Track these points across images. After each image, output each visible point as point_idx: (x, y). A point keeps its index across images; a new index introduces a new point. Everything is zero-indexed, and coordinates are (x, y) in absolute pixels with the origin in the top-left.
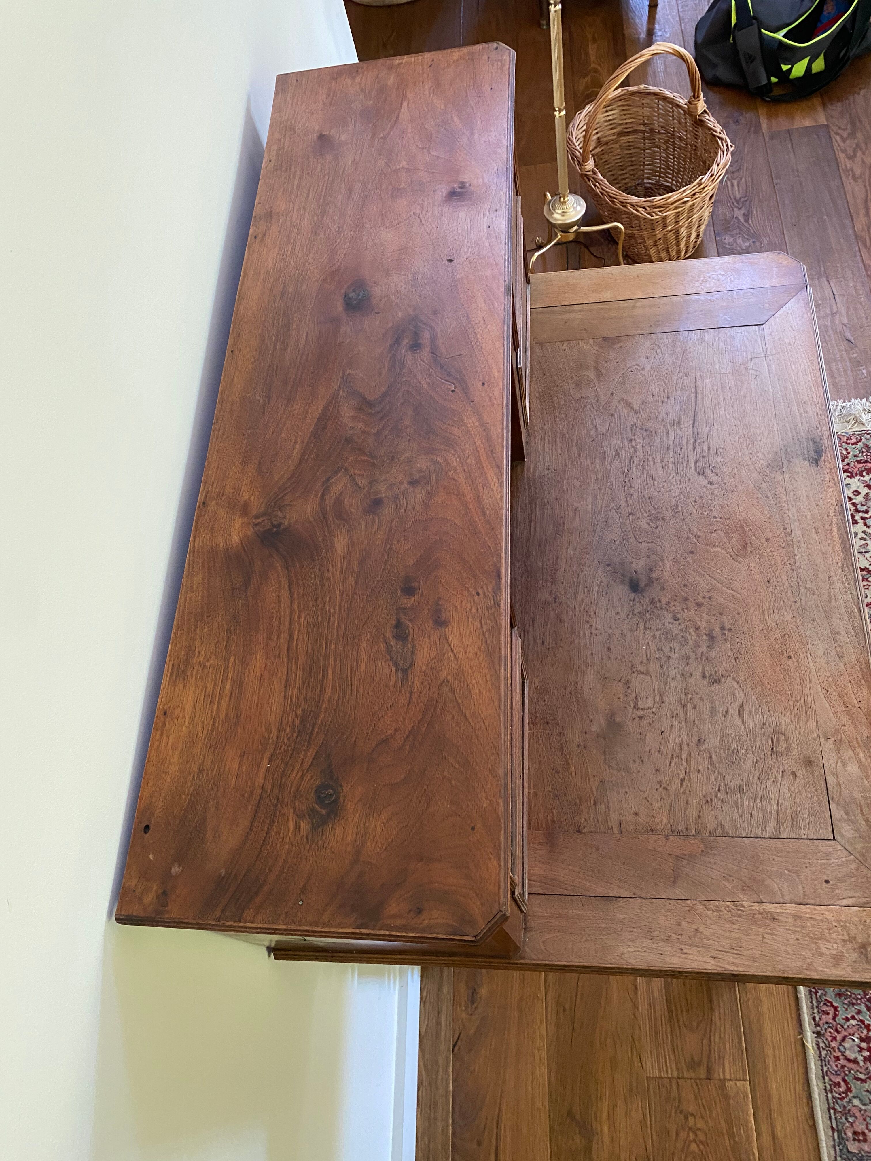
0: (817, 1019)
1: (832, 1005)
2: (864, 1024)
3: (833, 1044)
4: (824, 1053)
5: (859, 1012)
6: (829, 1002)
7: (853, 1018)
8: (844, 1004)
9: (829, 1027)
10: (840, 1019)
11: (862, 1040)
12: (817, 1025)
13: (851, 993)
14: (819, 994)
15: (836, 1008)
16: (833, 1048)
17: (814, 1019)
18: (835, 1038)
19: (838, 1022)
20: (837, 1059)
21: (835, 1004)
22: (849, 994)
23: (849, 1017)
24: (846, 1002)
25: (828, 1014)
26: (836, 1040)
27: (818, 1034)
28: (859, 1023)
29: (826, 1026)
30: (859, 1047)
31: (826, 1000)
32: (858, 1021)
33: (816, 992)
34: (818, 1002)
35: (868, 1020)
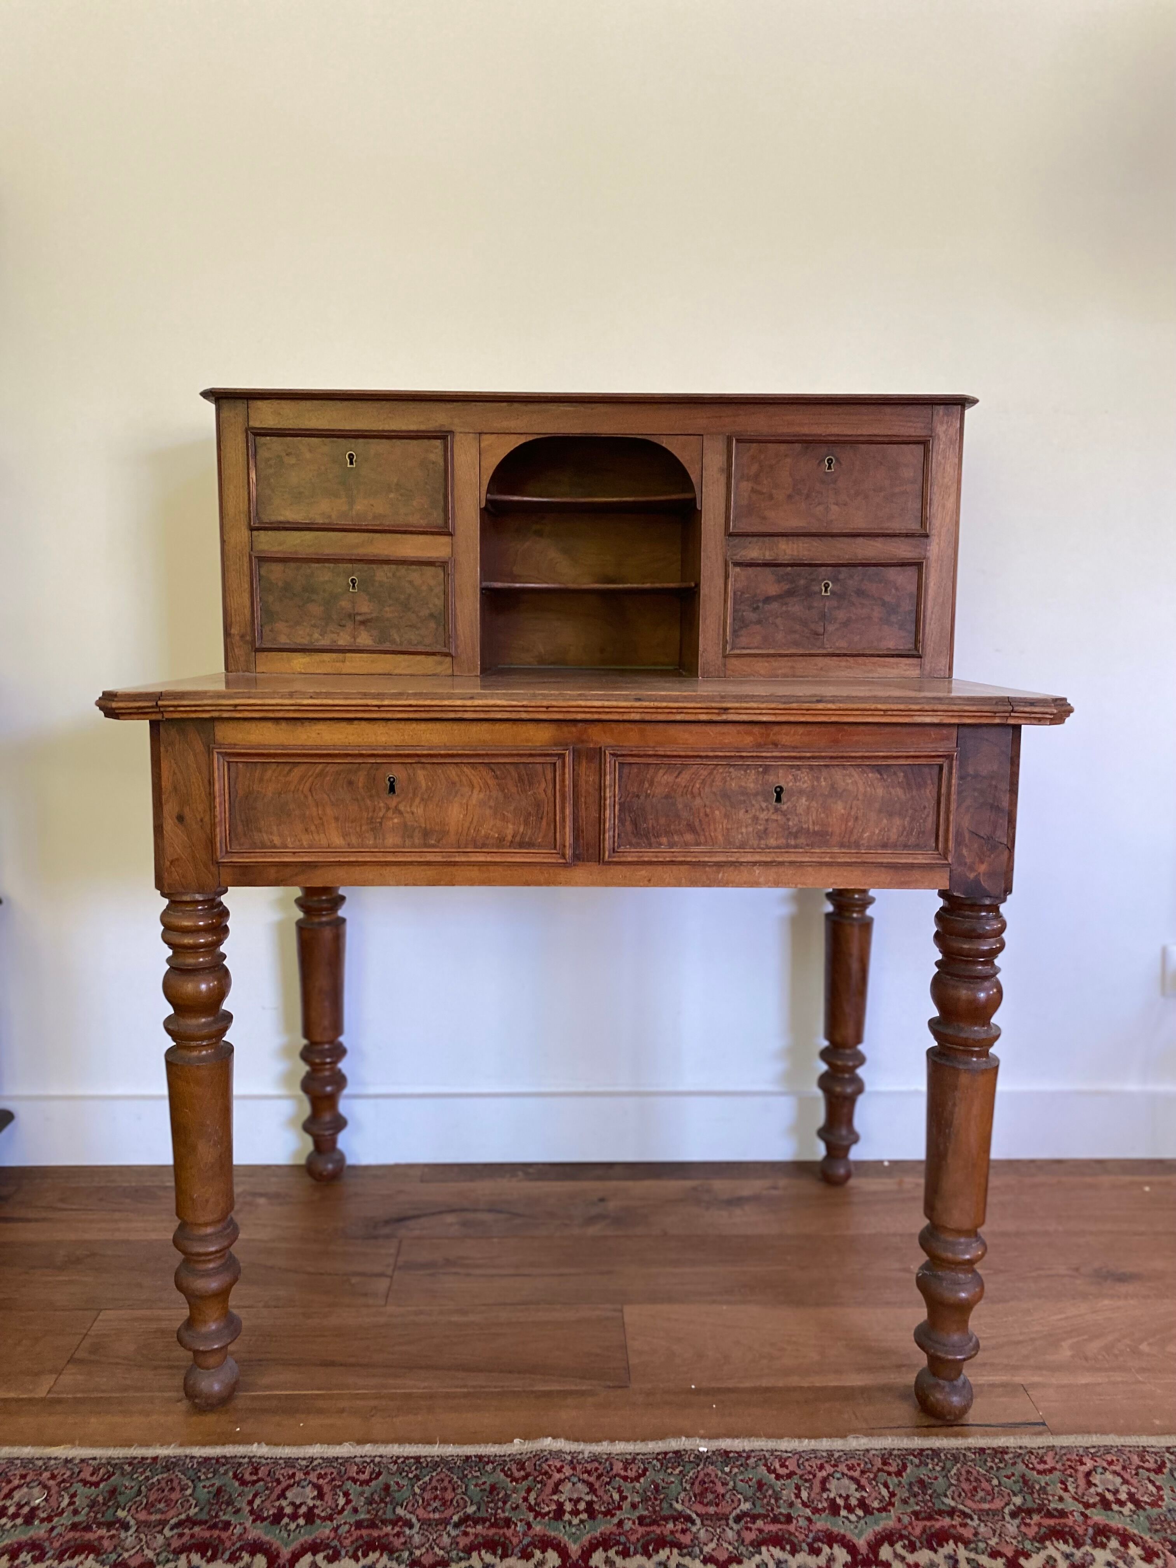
0: (90, 1462)
1: (102, 1480)
2: (56, 1515)
3: (46, 1475)
4: (40, 1463)
5: (76, 1512)
6: (109, 1477)
7: (71, 1503)
8: (98, 1495)
9: (73, 1473)
10: (78, 1487)
11: (34, 1510)
12: (82, 1461)
13: (109, 1507)
14: (126, 1467)
15: (96, 1485)
16: (41, 1474)
17: (95, 1459)
18: (53, 1477)
19: (75, 1485)
20: (23, 1477)
21: (101, 1486)
22: (110, 1504)
23: (76, 1499)
24: (100, 1499)
25: (92, 1475)
26: (49, 1479)
27: (67, 1461)
28: (60, 1510)
29: (77, 1470)
30: (27, 1503)
31: (114, 1474)
32: (63, 1509)
33: (130, 1464)
34: (116, 1464)
35: (59, 1521)
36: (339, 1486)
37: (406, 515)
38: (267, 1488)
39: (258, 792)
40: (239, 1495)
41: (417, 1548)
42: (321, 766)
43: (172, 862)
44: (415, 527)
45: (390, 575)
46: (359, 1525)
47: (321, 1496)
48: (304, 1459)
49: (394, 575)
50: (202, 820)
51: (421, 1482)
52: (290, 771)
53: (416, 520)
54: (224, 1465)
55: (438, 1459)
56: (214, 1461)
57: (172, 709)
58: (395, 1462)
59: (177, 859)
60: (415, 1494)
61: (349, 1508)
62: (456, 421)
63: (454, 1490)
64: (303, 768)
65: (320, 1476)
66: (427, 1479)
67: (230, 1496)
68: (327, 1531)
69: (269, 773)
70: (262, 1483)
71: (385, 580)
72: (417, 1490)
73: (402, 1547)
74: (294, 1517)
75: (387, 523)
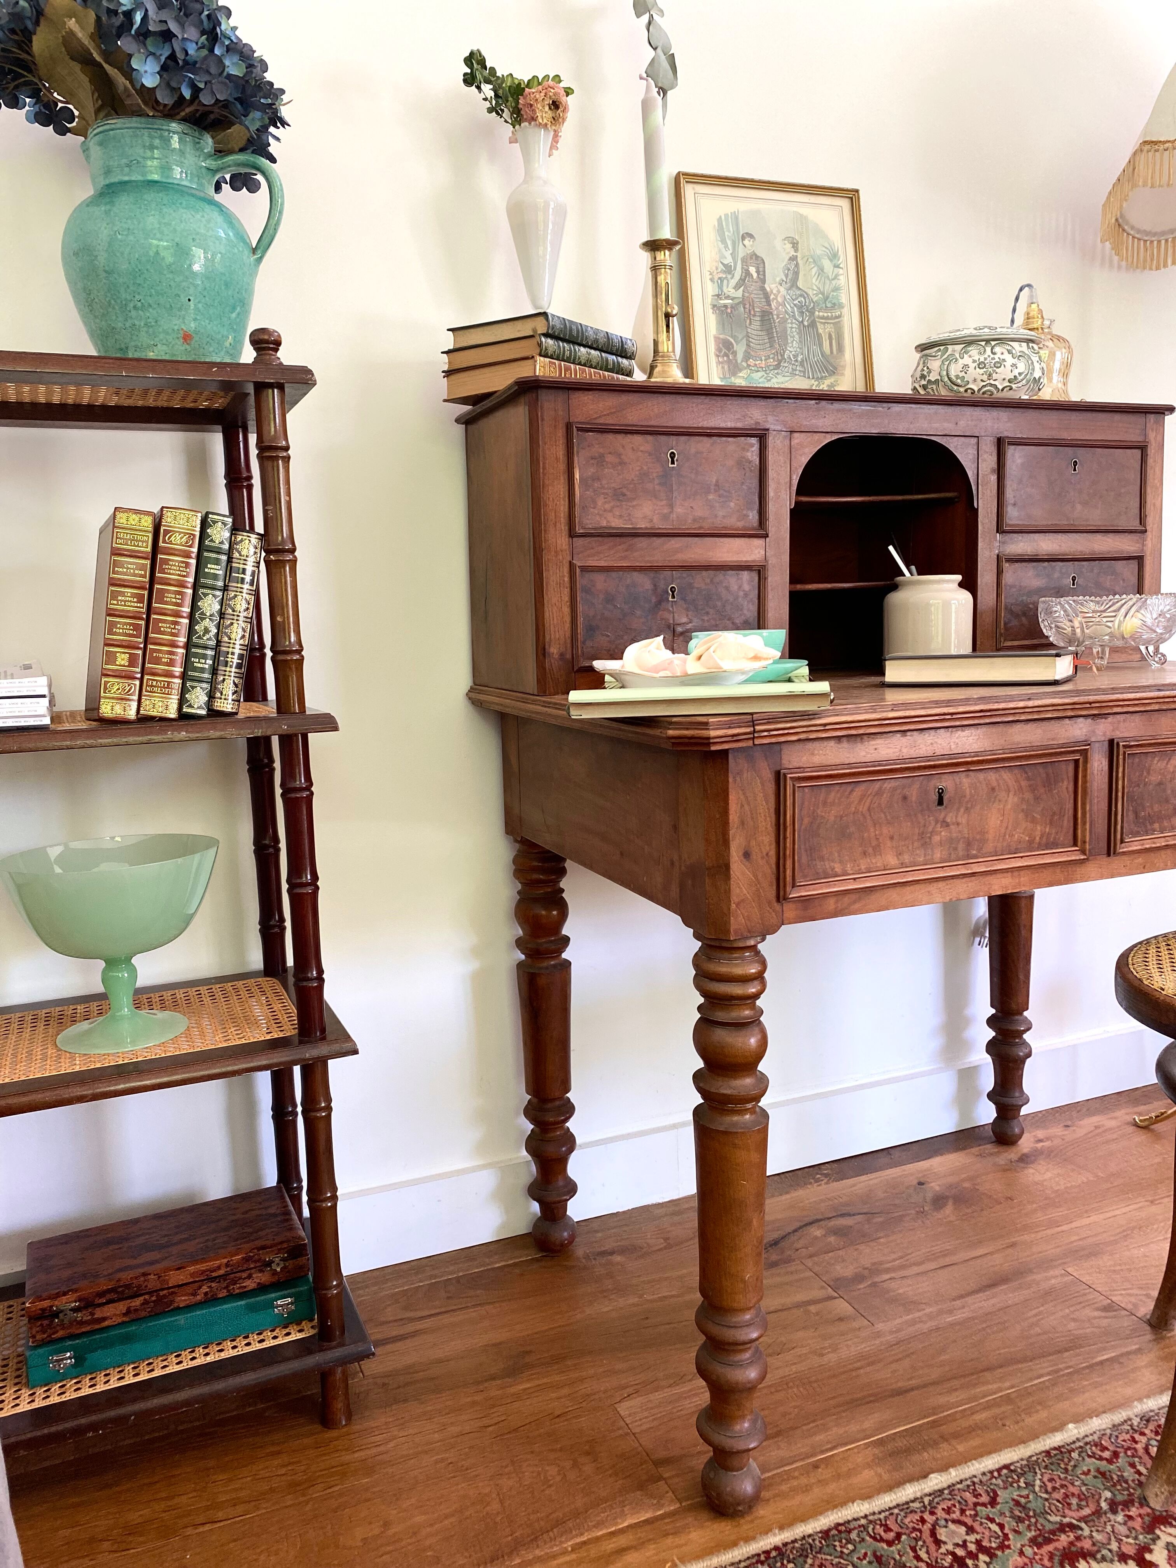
36: (976, 1515)
37: (724, 517)
38: (916, 1540)
39: (822, 817)
40: (901, 1556)
41: (1109, 1544)
42: (879, 783)
43: (738, 905)
44: (733, 530)
45: (708, 581)
46: (1033, 1541)
47: (970, 1530)
48: (913, 1501)
49: (711, 581)
50: (767, 854)
51: (1037, 1489)
52: (852, 791)
53: (734, 523)
54: (849, 1531)
55: (1025, 1462)
56: (834, 1532)
57: (766, 734)
58: (993, 1477)
59: (743, 901)
60: (1046, 1500)
61: (1006, 1531)
62: (770, 419)
63: (1072, 1484)
64: (863, 787)
65: (948, 1511)
66: (1038, 1482)
67: (895, 1559)
68: (1016, 1557)
69: (833, 794)
70: (904, 1537)
71: (703, 587)
72: (1045, 1496)
73: (1095, 1548)
74: (973, 1556)
75: (706, 527)
